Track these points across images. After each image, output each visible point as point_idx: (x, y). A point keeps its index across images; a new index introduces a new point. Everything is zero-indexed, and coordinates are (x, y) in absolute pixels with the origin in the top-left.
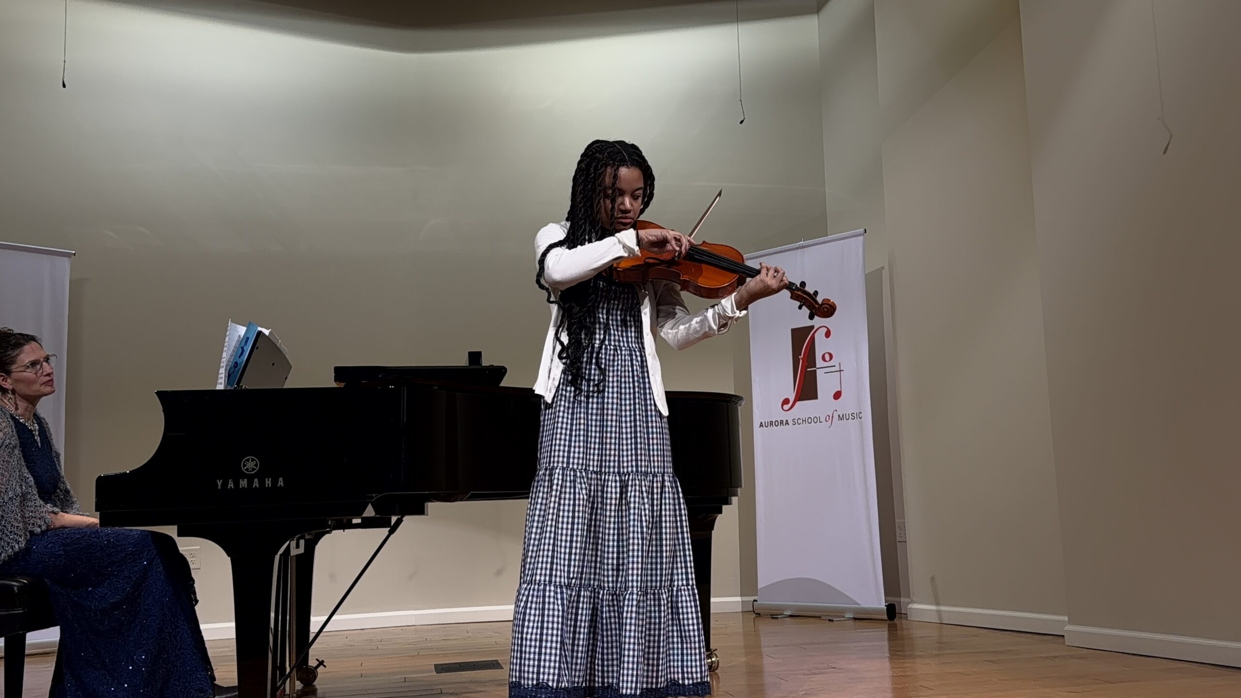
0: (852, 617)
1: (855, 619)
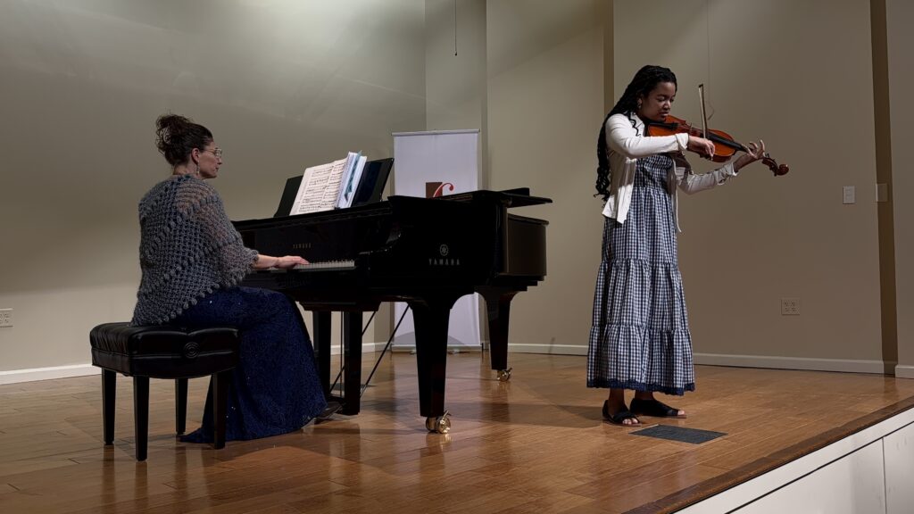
0: (458, 351)
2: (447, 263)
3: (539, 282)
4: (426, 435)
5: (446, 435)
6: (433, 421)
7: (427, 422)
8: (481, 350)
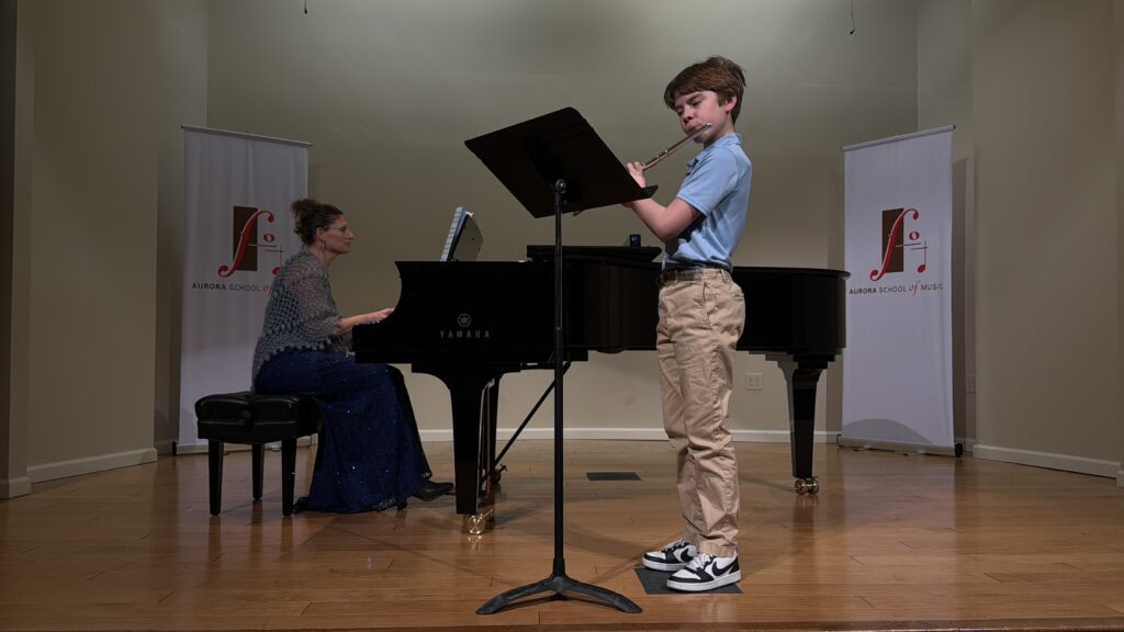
0: (923, 452)
1: (927, 454)
2: (469, 335)
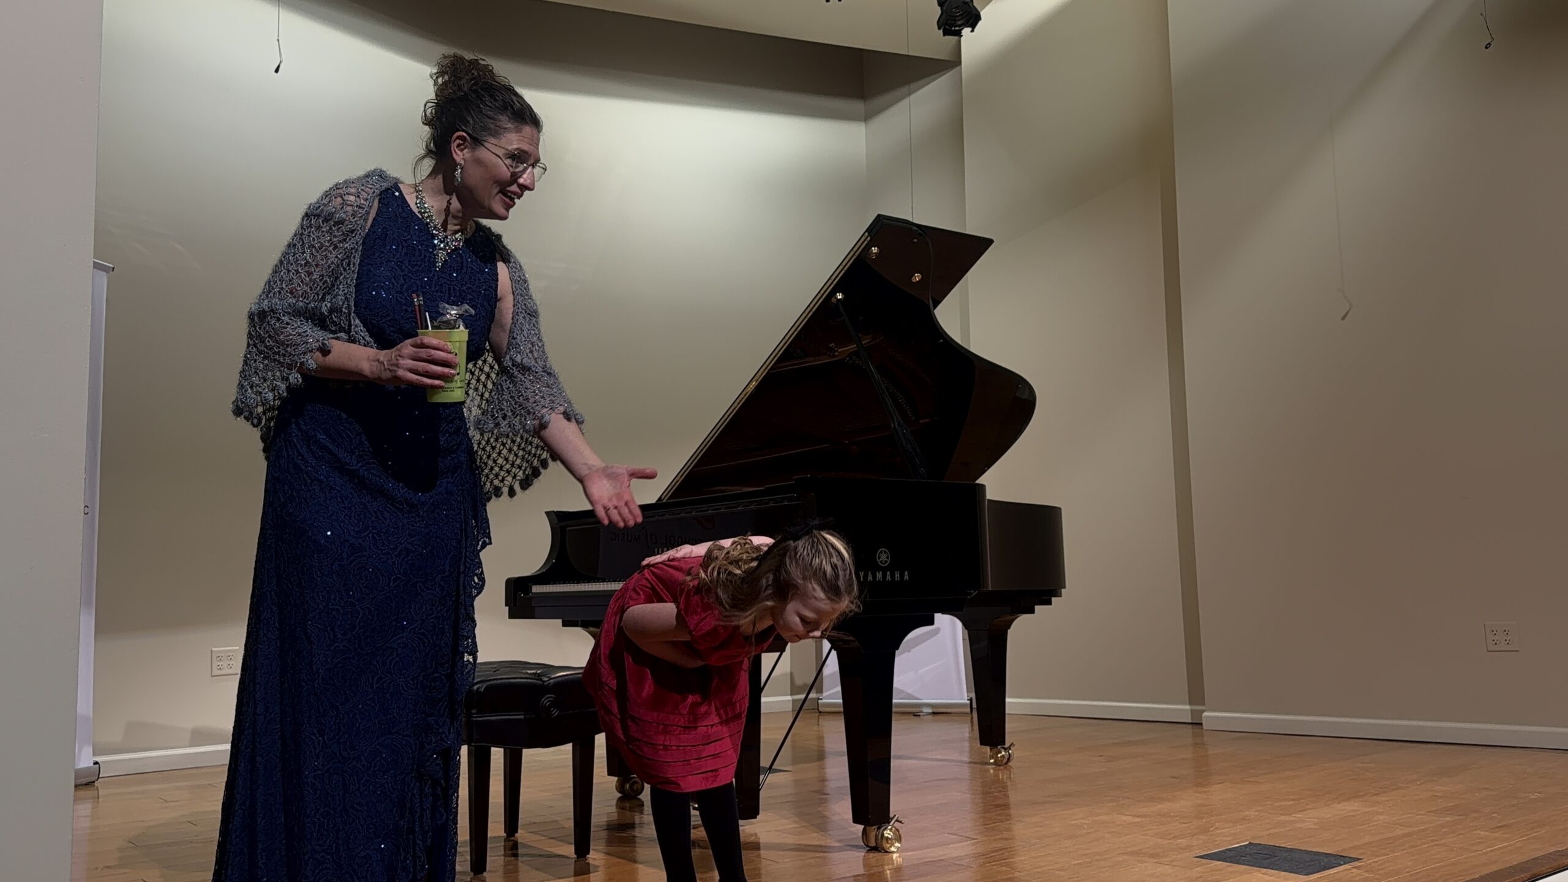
0: (930, 710)
1: (935, 713)
2: (888, 578)
3: (1054, 599)
4: (863, 854)
5: (895, 856)
6: (873, 832)
7: (864, 832)
8: (969, 710)
